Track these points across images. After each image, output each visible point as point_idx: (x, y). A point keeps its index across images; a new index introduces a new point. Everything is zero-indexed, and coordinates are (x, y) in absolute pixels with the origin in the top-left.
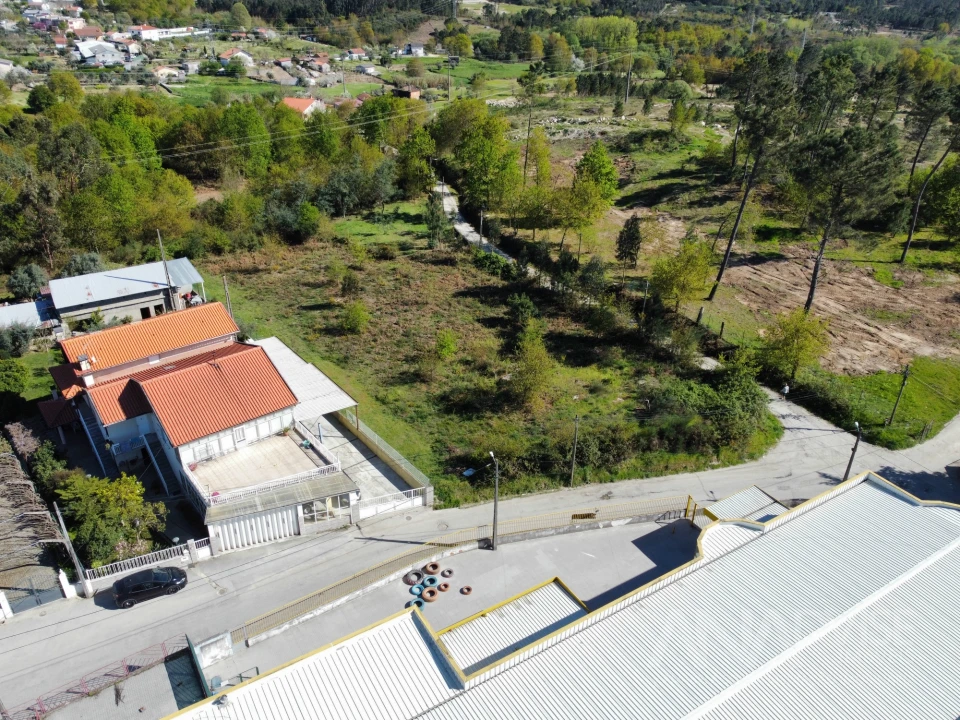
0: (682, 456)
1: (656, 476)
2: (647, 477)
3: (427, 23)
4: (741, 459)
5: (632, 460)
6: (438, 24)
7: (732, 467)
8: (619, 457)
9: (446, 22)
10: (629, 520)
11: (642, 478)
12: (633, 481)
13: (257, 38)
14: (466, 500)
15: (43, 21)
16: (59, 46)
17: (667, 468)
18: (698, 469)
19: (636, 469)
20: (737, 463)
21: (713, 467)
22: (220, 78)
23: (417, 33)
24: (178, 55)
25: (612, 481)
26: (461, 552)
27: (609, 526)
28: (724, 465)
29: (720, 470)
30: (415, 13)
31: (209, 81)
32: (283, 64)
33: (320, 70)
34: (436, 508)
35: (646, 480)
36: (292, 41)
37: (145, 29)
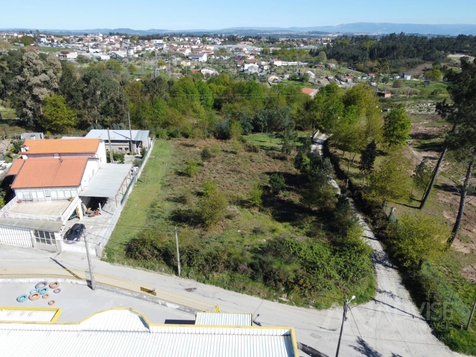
0: (259, 284)
1: (236, 291)
2: (229, 289)
3: (423, 65)
4: (306, 304)
5: (225, 275)
6: (429, 65)
7: (295, 307)
8: (214, 269)
9: (433, 65)
10: (178, 307)
11: (225, 288)
12: (218, 288)
13: (326, 67)
14: (118, 261)
15: (239, 56)
16: (238, 65)
17: (244, 288)
18: (268, 298)
19: (223, 281)
20: (302, 306)
21: (281, 301)
22: (296, 82)
23: (415, 69)
24: (283, 72)
25: (204, 283)
26: (77, 283)
27: (164, 305)
28: (291, 304)
29: (285, 305)
30: (417, 60)
31: (291, 82)
32: (329, 78)
33: (347, 81)
34: (101, 260)
35: (226, 291)
36: (343, 69)
37: (276, 61)
